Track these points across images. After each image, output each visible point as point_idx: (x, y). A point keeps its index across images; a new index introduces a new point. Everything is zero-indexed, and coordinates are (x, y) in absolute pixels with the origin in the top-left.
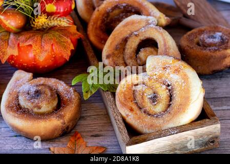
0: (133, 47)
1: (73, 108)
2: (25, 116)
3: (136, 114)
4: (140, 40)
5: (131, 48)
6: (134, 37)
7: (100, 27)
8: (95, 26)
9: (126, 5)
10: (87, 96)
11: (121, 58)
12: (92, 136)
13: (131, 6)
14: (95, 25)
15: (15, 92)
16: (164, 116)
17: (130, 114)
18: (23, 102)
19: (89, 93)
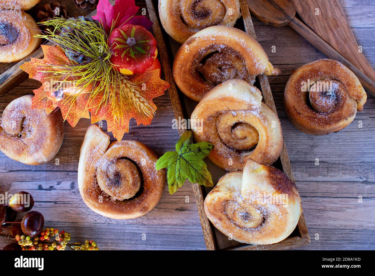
0: (229, 123)
1: (157, 196)
2: (107, 206)
3: (225, 223)
4: (238, 121)
5: (226, 124)
6: (230, 115)
7: (190, 70)
8: (183, 70)
9: (225, 48)
10: (172, 191)
11: (213, 128)
12: (177, 209)
13: (231, 49)
14: (183, 68)
15: (92, 168)
16: (254, 233)
17: (219, 222)
18: (103, 185)
19: (175, 186)
